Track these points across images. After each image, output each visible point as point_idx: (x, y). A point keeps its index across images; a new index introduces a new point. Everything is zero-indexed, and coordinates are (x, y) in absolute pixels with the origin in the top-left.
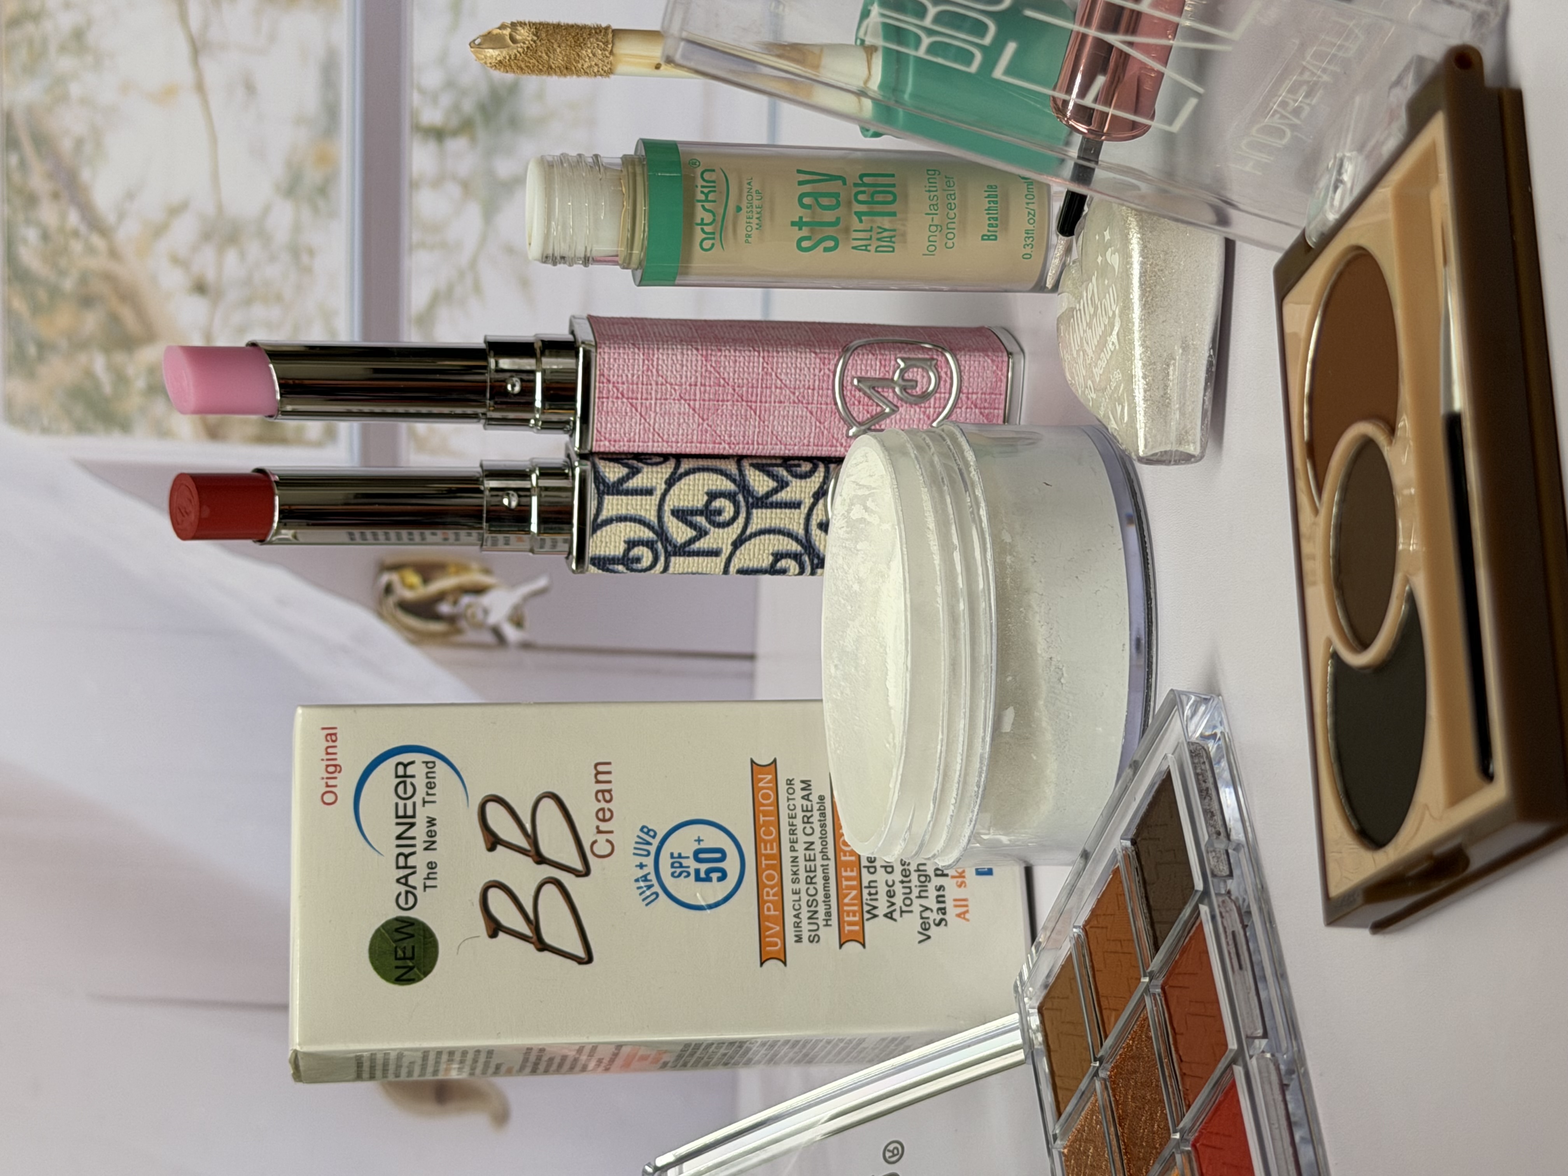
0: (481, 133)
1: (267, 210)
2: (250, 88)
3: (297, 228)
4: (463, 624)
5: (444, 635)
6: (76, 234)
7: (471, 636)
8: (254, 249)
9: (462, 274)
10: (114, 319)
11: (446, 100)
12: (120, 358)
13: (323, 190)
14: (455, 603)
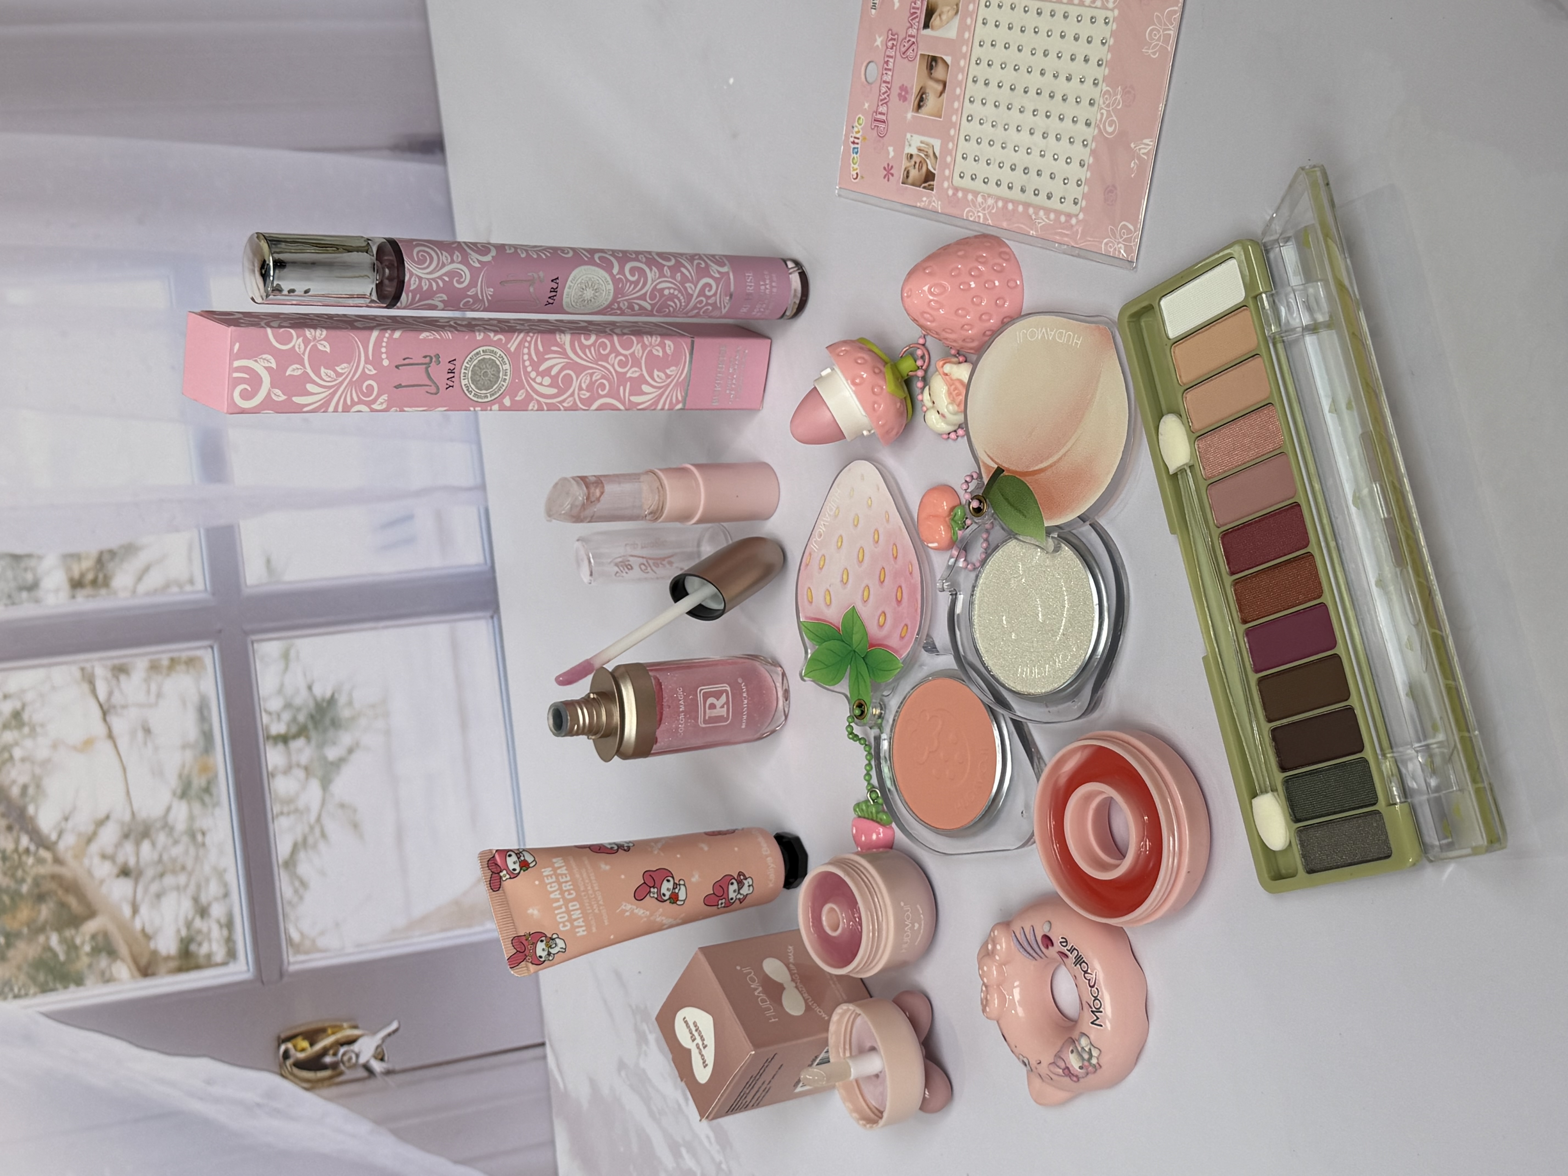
0: (313, 734)
1: (169, 809)
2: (147, 731)
3: (191, 818)
4: (342, 1067)
5: (331, 1078)
6: (27, 851)
7: (349, 1075)
8: (162, 838)
9: (312, 828)
10: (62, 905)
11: (286, 716)
12: (69, 933)
13: (207, 790)
14: (335, 1054)
